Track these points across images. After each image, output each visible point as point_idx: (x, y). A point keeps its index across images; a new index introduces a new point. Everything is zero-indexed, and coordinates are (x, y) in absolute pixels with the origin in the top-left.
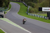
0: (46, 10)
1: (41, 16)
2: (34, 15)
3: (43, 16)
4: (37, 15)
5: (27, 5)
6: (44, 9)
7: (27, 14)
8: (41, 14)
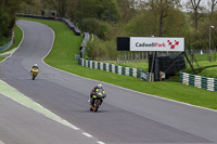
0: (144, 45)
1: (127, 69)
2: (102, 67)
3: (135, 70)
4: (113, 66)
5: (78, 31)
6: (136, 43)
7: (80, 63)
8: (127, 63)
